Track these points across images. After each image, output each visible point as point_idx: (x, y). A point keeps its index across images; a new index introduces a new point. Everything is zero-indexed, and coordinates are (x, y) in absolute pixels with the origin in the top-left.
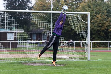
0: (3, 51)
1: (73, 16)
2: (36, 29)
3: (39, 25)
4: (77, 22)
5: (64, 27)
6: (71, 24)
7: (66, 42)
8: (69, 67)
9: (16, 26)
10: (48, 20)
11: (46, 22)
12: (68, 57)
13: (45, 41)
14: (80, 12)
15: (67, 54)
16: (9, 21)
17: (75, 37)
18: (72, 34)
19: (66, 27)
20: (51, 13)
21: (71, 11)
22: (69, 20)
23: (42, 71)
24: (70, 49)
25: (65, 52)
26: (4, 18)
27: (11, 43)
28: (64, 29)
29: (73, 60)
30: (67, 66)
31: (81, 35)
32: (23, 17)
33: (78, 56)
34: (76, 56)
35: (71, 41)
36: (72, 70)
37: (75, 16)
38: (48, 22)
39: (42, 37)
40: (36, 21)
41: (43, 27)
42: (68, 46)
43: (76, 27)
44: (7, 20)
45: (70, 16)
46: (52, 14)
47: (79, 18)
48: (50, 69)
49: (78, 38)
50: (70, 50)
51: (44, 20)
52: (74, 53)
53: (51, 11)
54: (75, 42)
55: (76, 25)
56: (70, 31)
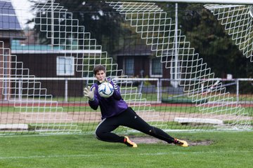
0: (48, 105)
1: (234, 10)
2: (135, 45)
3: (144, 35)
4: (245, 28)
5: (210, 40)
6: (229, 31)
7: (215, 82)
8: (222, 147)
9: (81, 36)
10: (168, 22)
11: (162, 28)
12: (220, 122)
13: (159, 78)
15: (219, 114)
16: (63, 23)
17: (240, 68)
18: (232, 60)
19: (214, 39)
20: (174, 3)
22: (225, 20)
23: (151, 158)
24: (227, 99)
25: (215, 109)
26: (49, 15)
27: (66, 82)
28: (210, 46)
29: (235, 128)
30: (218, 144)
32: (99, 15)
33: (248, 118)
34: (243, 119)
35: (229, 77)
36: (233, 155)
37: (241, 12)
38: (167, 28)
39: (151, 68)
40: (134, 23)
41: (155, 41)
42: (223, 92)
43: (243, 40)
44: (56, 22)
45: (227, 9)
46: (177, 4)
47: (251, 14)
48: (174, 153)
49: (247, 69)
50: (228, 103)
51: (157, 22)
52: (238, 109)
54: (240, 81)
55: (244, 34)
56: (225, 52)
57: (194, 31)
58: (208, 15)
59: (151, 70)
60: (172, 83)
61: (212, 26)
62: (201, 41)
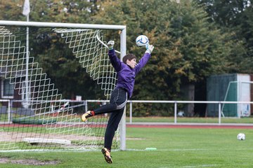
1: (82, 34)
5: (60, 62)
6: (77, 54)
7: (63, 103)
8: (69, 166)
10: (17, 45)
11: (11, 50)
12: (69, 142)
13: (10, 99)
14: (101, 23)
15: (66, 134)
17: (89, 90)
18: (81, 82)
19: (63, 62)
20: (25, 27)
21: (80, 23)
22: (73, 44)
24: (74, 120)
25: (62, 129)
28: (60, 68)
29: (83, 149)
30: (65, 164)
31: (104, 85)
33: (95, 138)
34: (89, 139)
35: (78, 99)
37: (88, 36)
38: (17, 50)
39: (2, 89)
42: (70, 112)
43: (90, 62)
45: (75, 33)
46: (28, 29)
47: (99, 39)
49: (95, 91)
50: (75, 124)
51: (6, 45)
52: (85, 130)
53: (25, 20)
54: (88, 103)
55: (91, 57)
56: (75, 74)
57: (45, 54)
58: (58, 38)
59: (2, 92)
60: (23, 104)
61: (62, 49)
62: (52, 63)
